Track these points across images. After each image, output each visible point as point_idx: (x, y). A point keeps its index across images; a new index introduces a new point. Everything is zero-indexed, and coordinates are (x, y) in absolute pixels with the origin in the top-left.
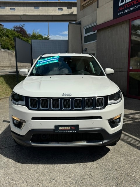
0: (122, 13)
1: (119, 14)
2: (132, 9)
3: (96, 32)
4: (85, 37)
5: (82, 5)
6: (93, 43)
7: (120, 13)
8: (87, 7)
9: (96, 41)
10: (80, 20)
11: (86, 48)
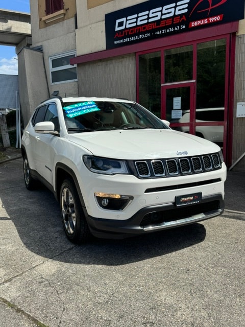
0: (121, 41)
1: (115, 43)
2: (136, 38)
3: (75, 66)
4: (52, 72)
5: (44, 21)
6: (70, 83)
7: (118, 42)
8: (54, 25)
9: (76, 80)
10: (39, 44)
11: (56, 90)
